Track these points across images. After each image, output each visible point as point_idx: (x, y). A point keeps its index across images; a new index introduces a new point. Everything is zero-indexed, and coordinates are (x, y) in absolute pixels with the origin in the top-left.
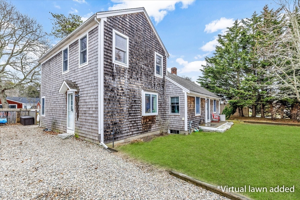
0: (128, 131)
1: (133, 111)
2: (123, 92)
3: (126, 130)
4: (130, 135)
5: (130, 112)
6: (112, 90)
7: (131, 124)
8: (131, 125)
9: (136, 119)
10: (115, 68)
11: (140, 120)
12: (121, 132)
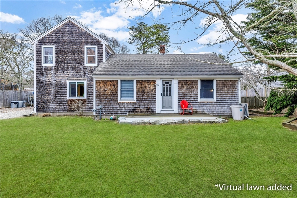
0: (55, 108)
1: (59, 95)
2: (50, 82)
3: (52, 107)
4: (57, 111)
5: (56, 96)
6: (41, 82)
7: (57, 103)
8: (58, 105)
9: (63, 101)
10: (43, 69)
11: (66, 102)
12: (48, 108)
